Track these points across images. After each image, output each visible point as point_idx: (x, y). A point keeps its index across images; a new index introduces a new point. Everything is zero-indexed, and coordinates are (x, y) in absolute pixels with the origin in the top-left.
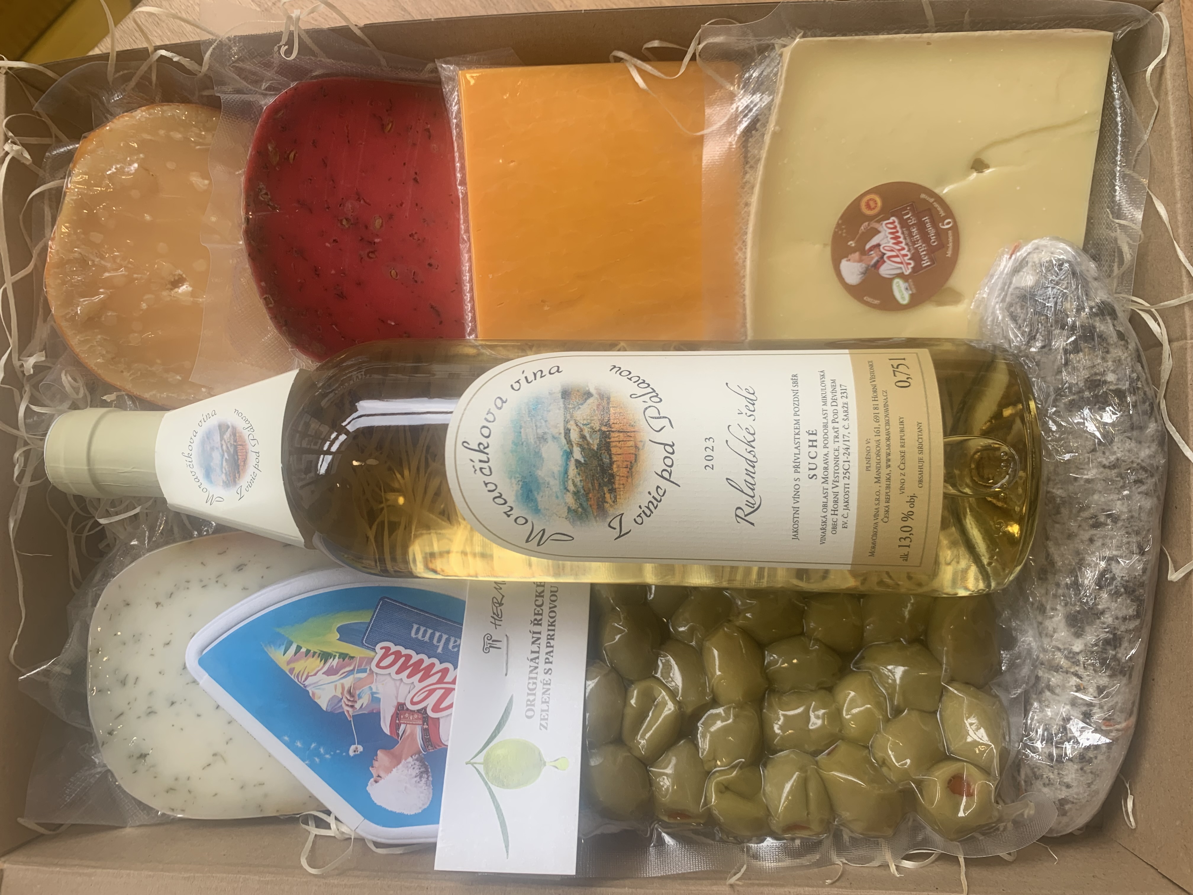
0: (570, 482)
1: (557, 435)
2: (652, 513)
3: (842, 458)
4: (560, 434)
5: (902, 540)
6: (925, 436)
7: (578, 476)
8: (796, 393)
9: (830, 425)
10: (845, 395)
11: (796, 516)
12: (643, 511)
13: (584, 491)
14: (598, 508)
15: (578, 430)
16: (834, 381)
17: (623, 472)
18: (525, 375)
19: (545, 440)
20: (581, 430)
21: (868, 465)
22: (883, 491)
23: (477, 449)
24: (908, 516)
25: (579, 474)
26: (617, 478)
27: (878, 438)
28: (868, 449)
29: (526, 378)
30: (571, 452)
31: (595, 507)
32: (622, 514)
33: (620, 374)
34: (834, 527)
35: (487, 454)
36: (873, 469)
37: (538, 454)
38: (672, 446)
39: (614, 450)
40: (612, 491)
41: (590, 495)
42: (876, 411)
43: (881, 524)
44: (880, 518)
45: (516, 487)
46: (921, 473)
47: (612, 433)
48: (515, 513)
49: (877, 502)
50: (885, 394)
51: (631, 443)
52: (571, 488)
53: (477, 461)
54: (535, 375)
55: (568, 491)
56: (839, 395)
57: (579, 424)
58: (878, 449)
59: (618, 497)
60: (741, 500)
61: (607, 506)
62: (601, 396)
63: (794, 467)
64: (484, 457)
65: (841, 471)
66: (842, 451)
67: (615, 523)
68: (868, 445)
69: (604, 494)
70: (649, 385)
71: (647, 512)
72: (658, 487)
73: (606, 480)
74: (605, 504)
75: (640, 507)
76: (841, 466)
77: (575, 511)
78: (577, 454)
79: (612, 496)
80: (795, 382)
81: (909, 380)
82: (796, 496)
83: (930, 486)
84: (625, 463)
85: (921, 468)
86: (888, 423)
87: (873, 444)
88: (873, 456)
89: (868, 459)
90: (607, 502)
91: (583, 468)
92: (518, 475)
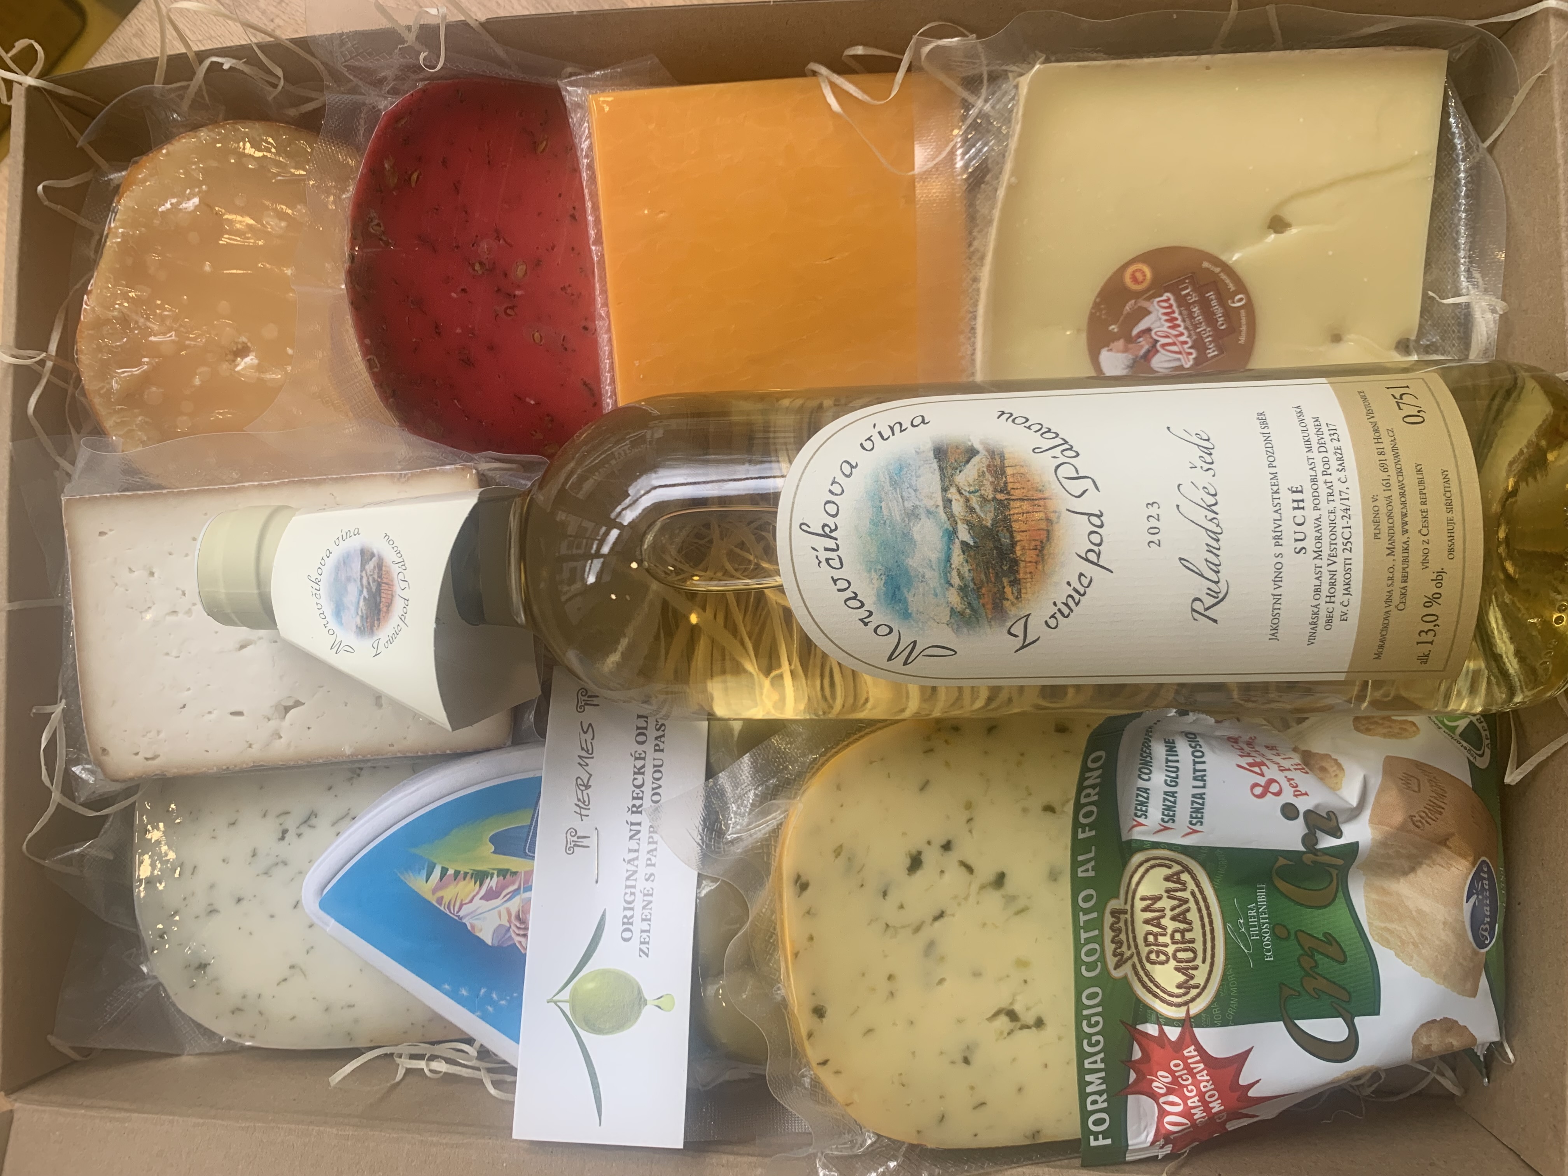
0: (954, 573)
1: (933, 509)
2: (1072, 611)
3: (1340, 523)
4: (937, 506)
5: (1423, 634)
6: (1454, 488)
7: (965, 564)
8: (1267, 438)
9: (1321, 479)
10: (1335, 437)
11: (1277, 606)
12: (1059, 610)
13: (975, 584)
14: (993, 608)
15: (962, 500)
16: (1317, 419)
17: (1031, 555)
18: (877, 429)
19: (917, 516)
20: (967, 500)
21: (1378, 531)
22: (1399, 567)
23: (822, 532)
24: (1434, 599)
25: (967, 562)
26: (1022, 564)
27: (1388, 494)
28: (1376, 509)
29: (880, 433)
30: (955, 532)
31: (989, 606)
32: (1029, 615)
33: (1013, 421)
34: (1329, 621)
35: (836, 539)
36: (1384, 536)
37: (907, 536)
38: (1099, 516)
39: (1016, 526)
40: (1015, 582)
41: (983, 590)
42: (1382, 457)
43: (1394, 612)
44: (1394, 604)
45: (878, 583)
46: (1451, 538)
47: (1011, 503)
48: (875, 621)
49: (1390, 582)
50: (1391, 434)
51: (1041, 515)
52: (956, 581)
53: (821, 550)
54: (892, 429)
55: (952, 585)
56: (1327, 438)
57: (963, 491)
58: (1390, 508)
59: (1023, 591)
60: (1199, 587)
61: (1006, 604)
62: (992, 453)
63: (1274, 538)
64: (831, 544)
65: (1340, 541)
66: (1340, 514)
67: (1018, 629)
68: (1376, 503)
69: (1004, 587)
70: (1057, 435)
71: (1065, 610)
72: (1081, 575)
73: (1005, 568)
74: (1005, 602)
75: (1055, 604)
76: (1339, 534)
77: (962, 614)
78: (964, 534)
79: (1015, 589)
80: (1264, 423)
81: (1421, 414)
82: (1278, 579)
83: (1464, 557)
84: (1034, 543)
85: (1451, 531)
86: (1400, 472)
87: (1382, 503)
88: (1383, 517)
89: (1376, 522)
90: (1008, 599)
91: (972, 553)
92: (880, 567)
